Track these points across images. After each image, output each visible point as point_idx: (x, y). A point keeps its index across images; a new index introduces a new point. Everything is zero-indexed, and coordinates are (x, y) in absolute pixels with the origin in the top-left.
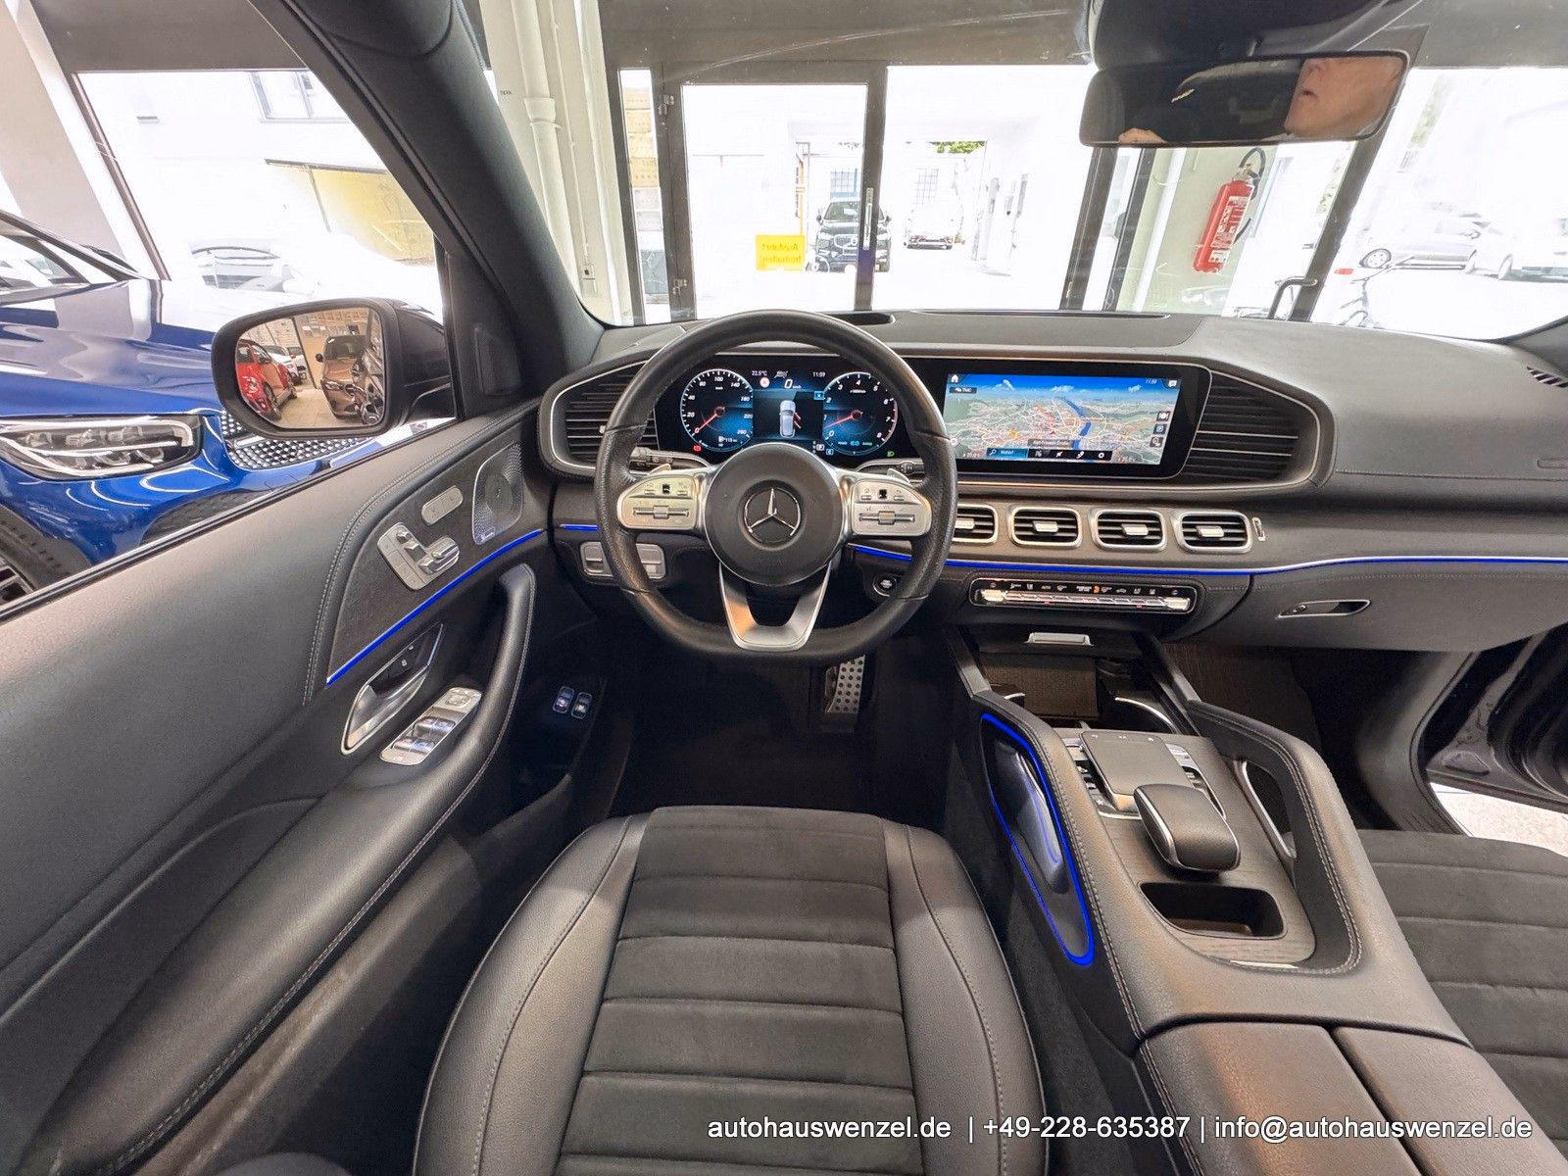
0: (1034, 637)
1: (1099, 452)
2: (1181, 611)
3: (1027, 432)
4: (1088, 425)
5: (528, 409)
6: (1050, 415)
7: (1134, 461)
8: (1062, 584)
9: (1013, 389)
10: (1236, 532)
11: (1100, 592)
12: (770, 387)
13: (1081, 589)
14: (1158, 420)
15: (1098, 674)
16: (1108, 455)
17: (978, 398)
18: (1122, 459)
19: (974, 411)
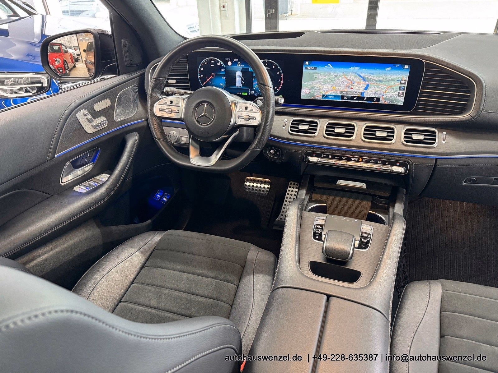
0: (340, 182)
1: (374, 98)
2: (402, 173)
3: (340, 88)
4: (368, 85)
5: (141, 72)
6: (350, 80)
7: (391, 103)
8: (345, 157)
9: (333, 68)
10: (430, 138)
11: (362, 161)
12: (231, 65)
13: (353, 159)
14: (401, 83)
15: (372, 203)
16: (378, 99)
17: (317, 72)
18: (385, 102)
19: (316, 77)
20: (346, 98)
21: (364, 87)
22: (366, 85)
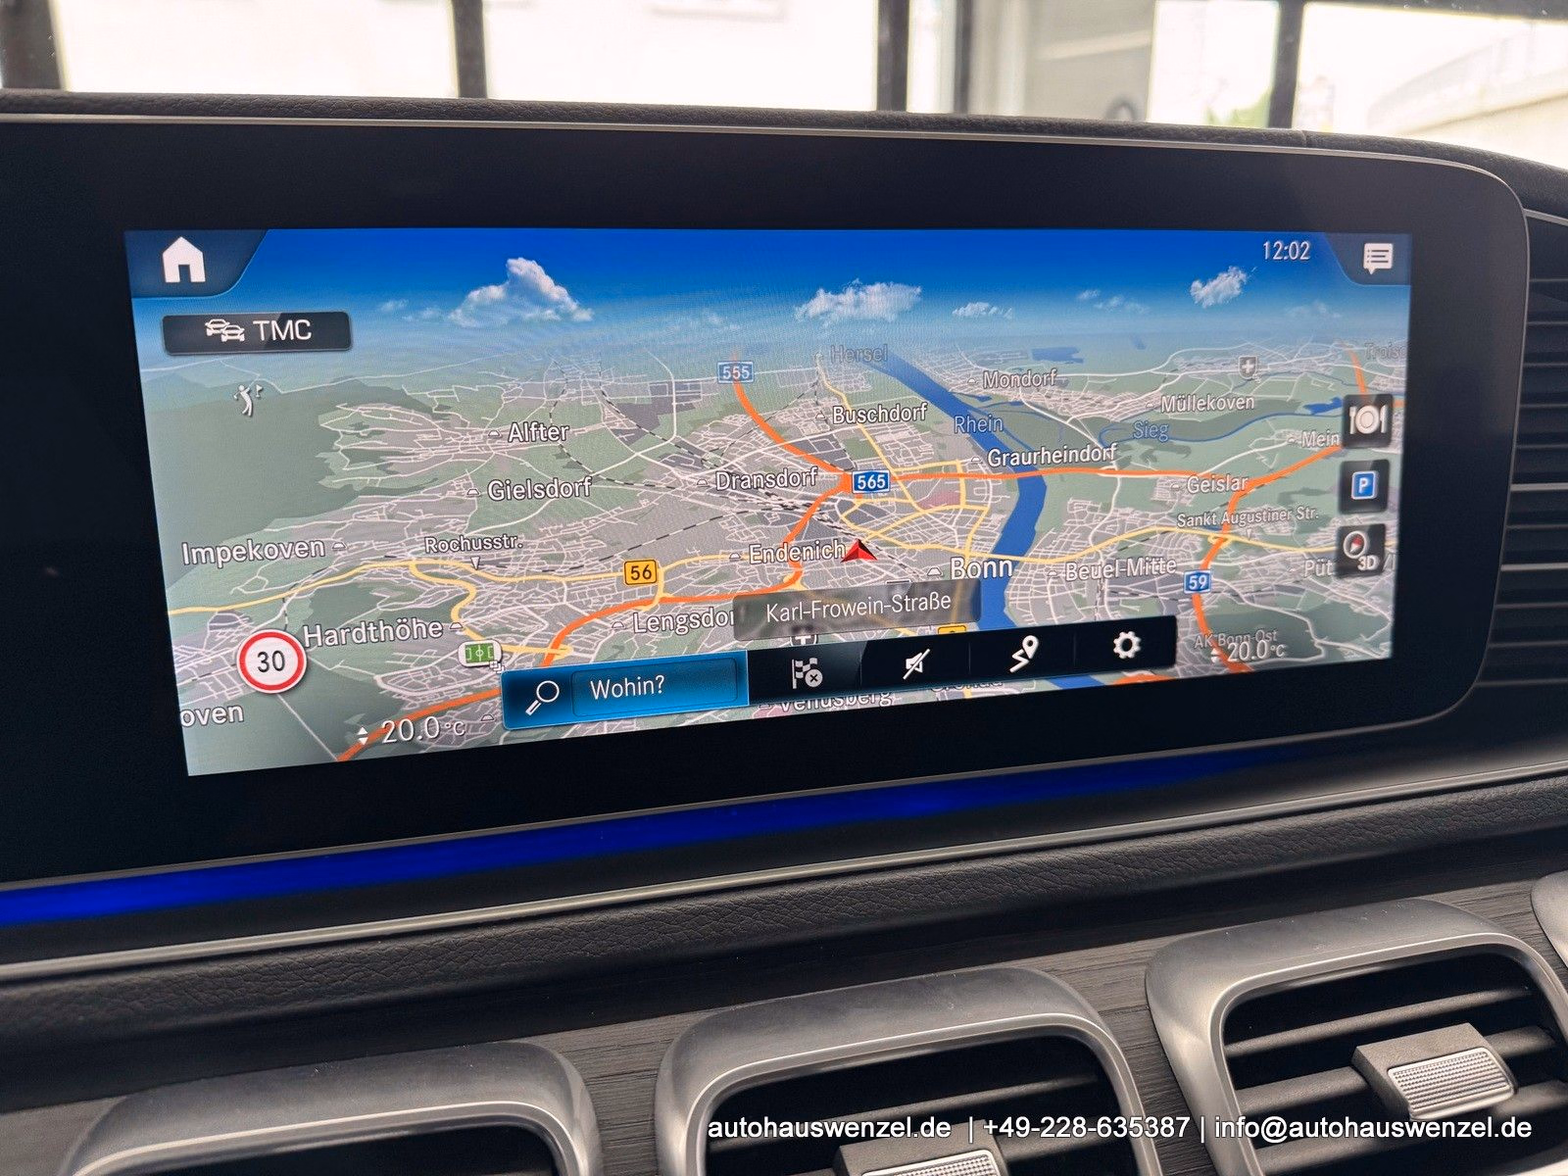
1: (1114, 627)
3: (721, 559)
17: (371, 379)
18: (1227, 652)
19: (356, 456)
20: (814, 678)
21: (999, 520)
22: (1011, 498)
